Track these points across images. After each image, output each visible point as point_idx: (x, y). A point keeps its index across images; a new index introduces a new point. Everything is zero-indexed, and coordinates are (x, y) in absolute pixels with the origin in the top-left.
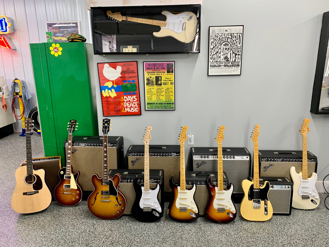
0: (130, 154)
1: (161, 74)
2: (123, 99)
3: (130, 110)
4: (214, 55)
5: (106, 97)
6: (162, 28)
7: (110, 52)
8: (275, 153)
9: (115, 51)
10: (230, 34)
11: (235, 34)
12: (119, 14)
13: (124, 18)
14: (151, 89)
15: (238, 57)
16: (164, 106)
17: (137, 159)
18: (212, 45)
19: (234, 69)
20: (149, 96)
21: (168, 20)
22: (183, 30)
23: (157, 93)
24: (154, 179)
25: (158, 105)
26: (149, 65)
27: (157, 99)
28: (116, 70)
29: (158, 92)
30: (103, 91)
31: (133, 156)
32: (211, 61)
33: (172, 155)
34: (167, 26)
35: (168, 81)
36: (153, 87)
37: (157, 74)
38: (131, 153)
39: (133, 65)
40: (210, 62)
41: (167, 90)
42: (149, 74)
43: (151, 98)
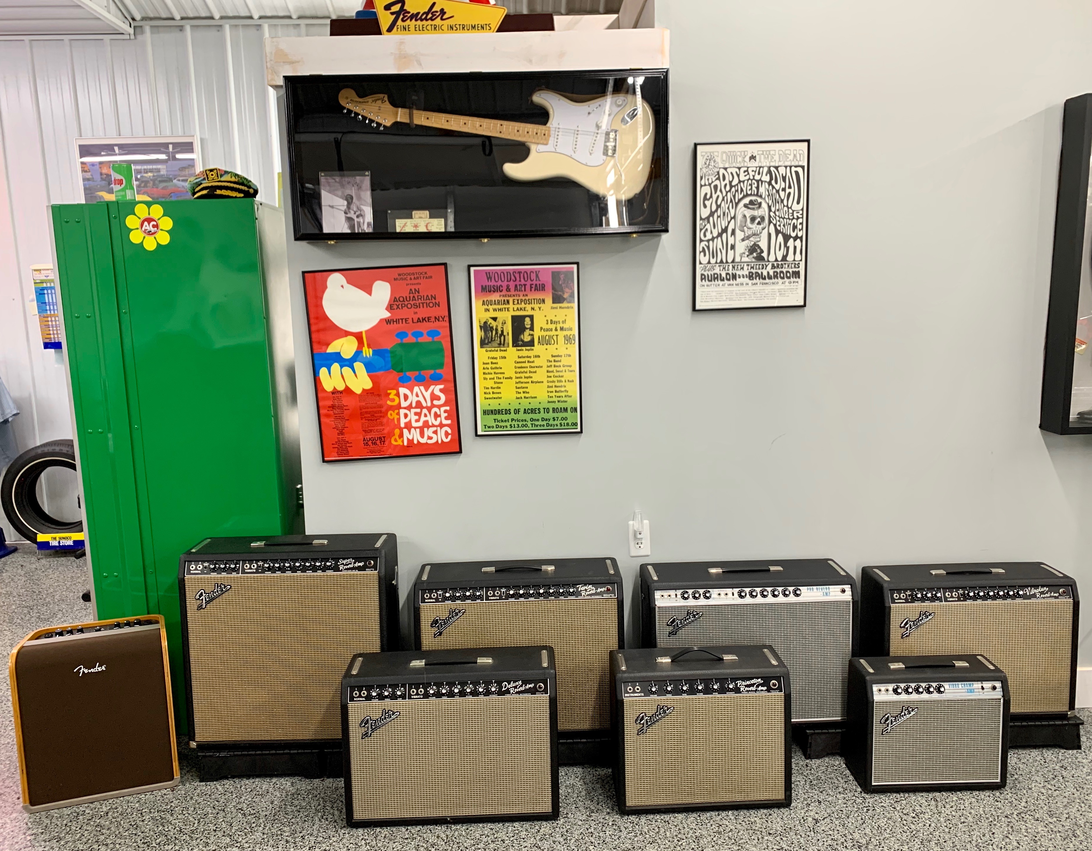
0: (427, 595)
1: (533, 309)
2: (396, 398)
3: (422, 435)
4: (713, 239)
5: (335, 392)
6: (533, 148)
7: (349, 231)
8: (934, 572)
9: (368, 229)
10: (766, 169)
11: (782, 170)
12: (383, 101)
13: (401, 116)
14: (498, 360)
15: (795, 247)
16: (543, 419)
17: (454, 613)
18: (705, 206)
19: (782, 287)
20: (490, 383)
21: (553, 122)
22: (607, 155)
23: (518, 375)
24: (525, 682)
25: (521, 416)
26: (489, 278)
27: (519, 396)
28: (370, 293)
29: (522, 370)
30: (323, 372)
31: (437, 600)
32: (705, 260)
33: (577, 594)
34: (552, 141)
35: (556, 330)
36: (503, 354)
37: (519, 306)
38: (431, 591)
39: (431, 277)
40: (700, 263)
41: (553, 364)
42: (491, 307)
43: (495, 391)
